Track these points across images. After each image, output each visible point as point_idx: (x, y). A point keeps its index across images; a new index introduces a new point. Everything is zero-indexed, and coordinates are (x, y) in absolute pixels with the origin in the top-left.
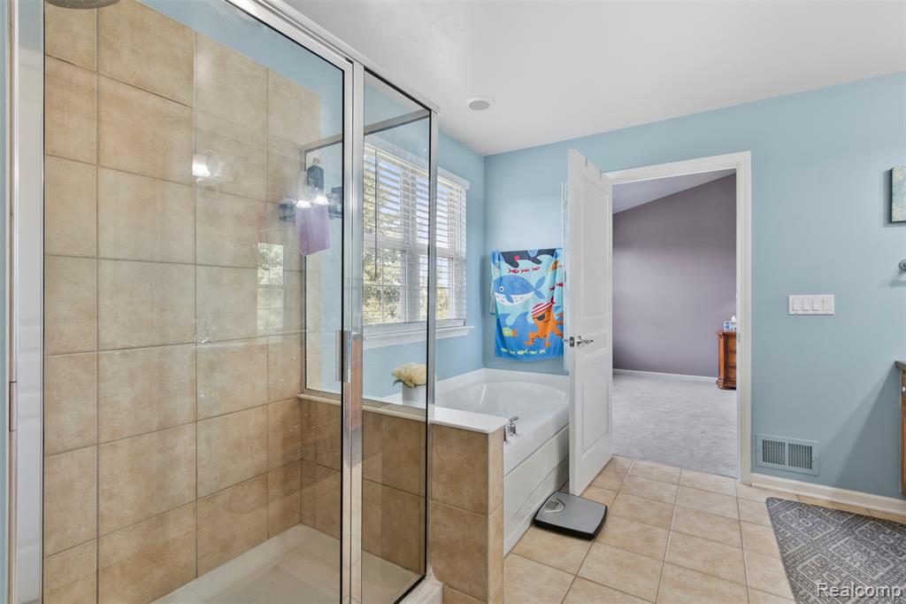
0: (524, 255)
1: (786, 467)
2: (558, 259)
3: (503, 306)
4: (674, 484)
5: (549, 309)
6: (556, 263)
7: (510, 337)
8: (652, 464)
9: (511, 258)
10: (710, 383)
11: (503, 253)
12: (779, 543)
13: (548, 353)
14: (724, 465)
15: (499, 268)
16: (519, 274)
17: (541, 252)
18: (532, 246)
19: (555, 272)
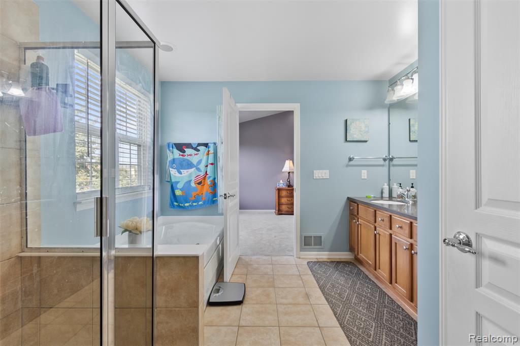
0: (189, 146)
1: (313, 247)
2: (210, 149)
3: (175, 177)
4: (270, 264)
5: (204, 178)
6: (209, 151)
7: (180, 195)
8: (258, 257)
9: (181, 147)
10: (272, 213)
11: (175, 144)
12: (316, 281)
13: (204, 203)
14: (288, 250)
15: (173, 153)
16: (186, 157)
17: (199, 145)
18: (194, 141)
19: (208, 157)
